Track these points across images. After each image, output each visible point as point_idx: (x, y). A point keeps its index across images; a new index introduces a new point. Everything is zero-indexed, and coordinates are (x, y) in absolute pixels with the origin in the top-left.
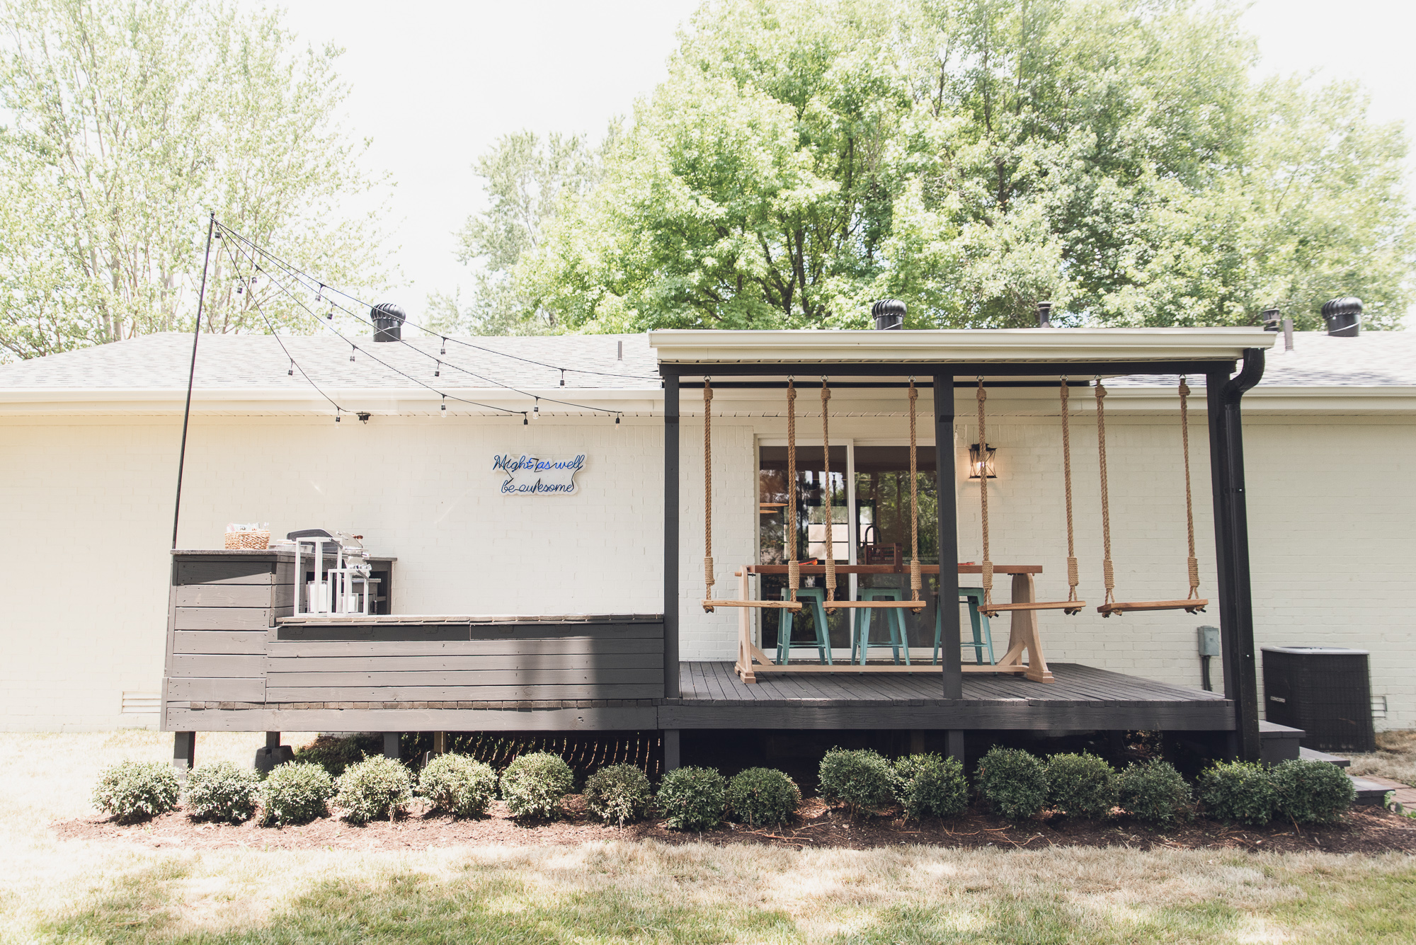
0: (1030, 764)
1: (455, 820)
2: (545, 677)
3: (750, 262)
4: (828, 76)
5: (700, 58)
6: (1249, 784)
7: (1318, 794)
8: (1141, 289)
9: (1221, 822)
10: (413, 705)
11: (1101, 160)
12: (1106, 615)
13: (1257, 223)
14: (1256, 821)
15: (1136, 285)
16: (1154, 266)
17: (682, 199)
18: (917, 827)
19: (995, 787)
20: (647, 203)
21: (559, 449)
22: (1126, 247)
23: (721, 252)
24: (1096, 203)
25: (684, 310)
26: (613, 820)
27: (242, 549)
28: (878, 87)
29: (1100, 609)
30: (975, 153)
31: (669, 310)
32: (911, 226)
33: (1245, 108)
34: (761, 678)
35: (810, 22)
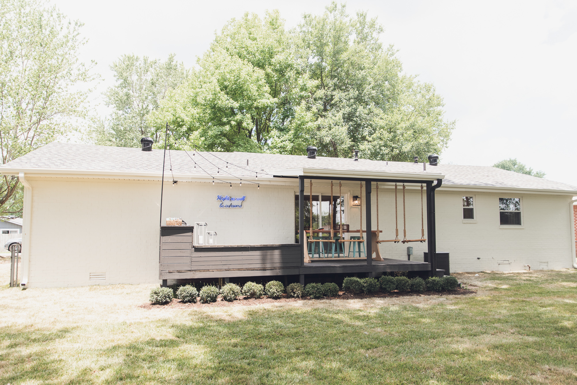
0: (393, 279)
1: (256, 299)
2: (268, 261)
3: (248, 124)
4: (273, 60)
5: (226, 46)
6: (438, 282)
7: (451, 283)
8: (370, 143)
9: (431, 291)
10: (234, 270)
11: (359, 99)
12: (404, 243)
13: (403, 125)
14: (439, 290)
15: (369, 142)
16: (374, 136)
17: (224, 99)
18: (368, 295)
19: (385, 285)
20: (211, 100)
21: (237, 194)
22: (365, 128)
23: (237, 120)
24: (357, 114)
25: (223, 139)
26: (298, 297)
27: (176, 225)
28: (290, 66)
29: (402, 242)
30: (320, 93)
31: (217, 139)
32: (302, 116)
33: (400, 87)
34: (313, 261)
35: (267, 40)
